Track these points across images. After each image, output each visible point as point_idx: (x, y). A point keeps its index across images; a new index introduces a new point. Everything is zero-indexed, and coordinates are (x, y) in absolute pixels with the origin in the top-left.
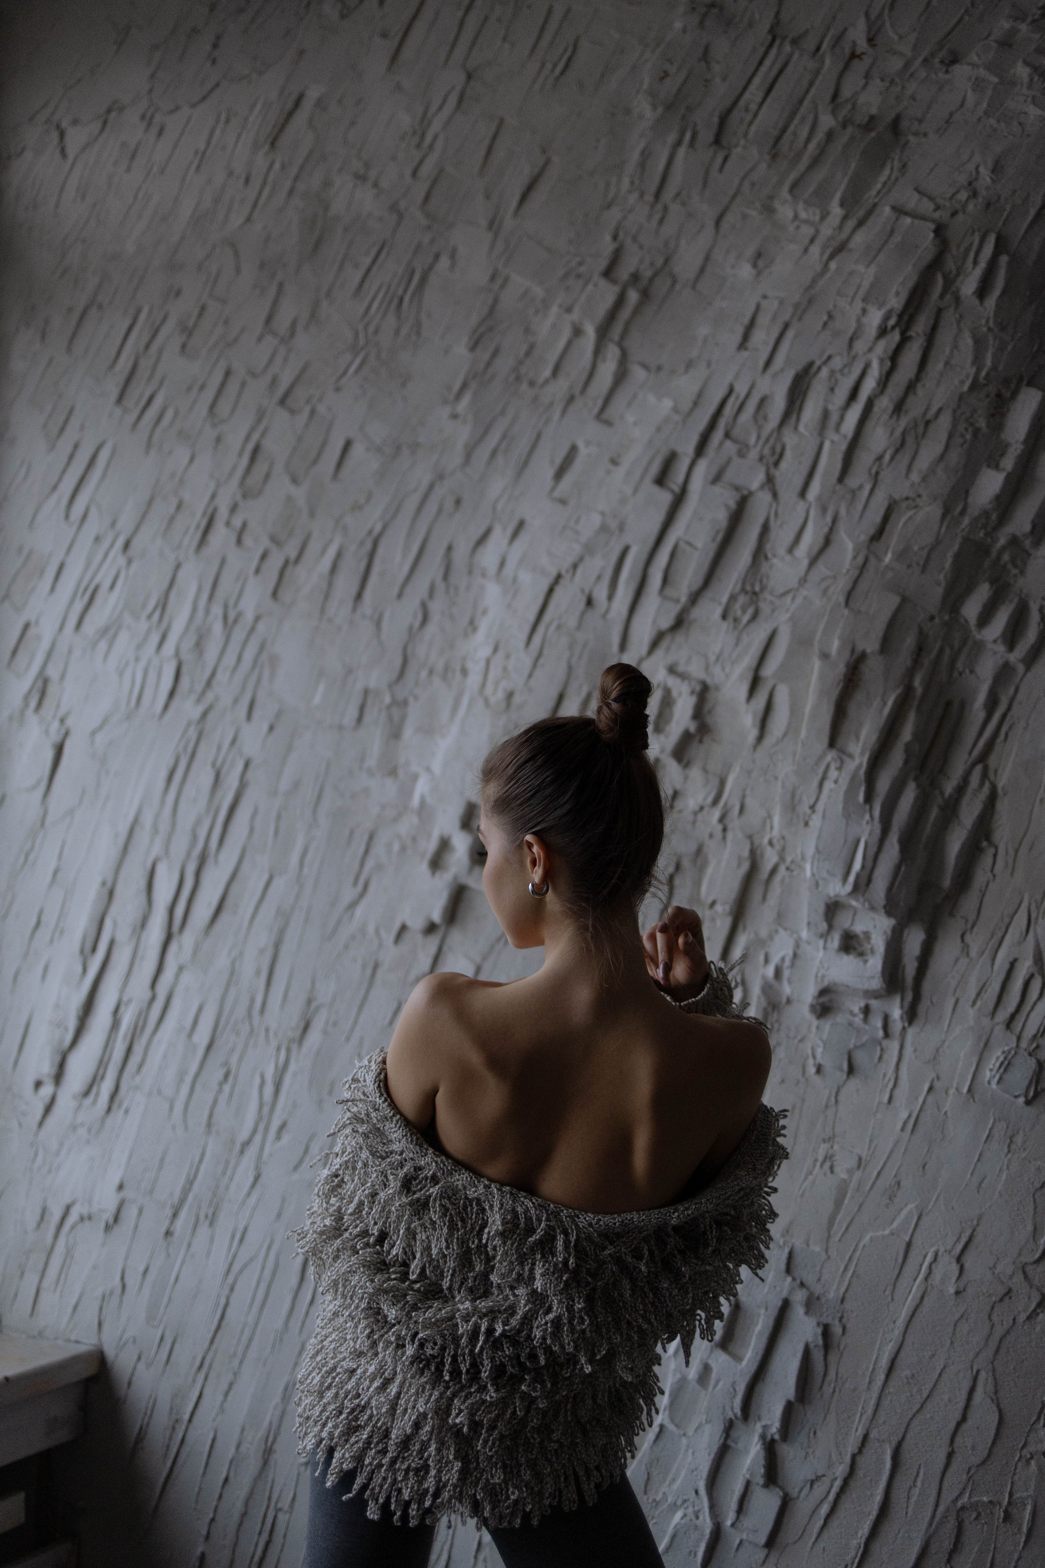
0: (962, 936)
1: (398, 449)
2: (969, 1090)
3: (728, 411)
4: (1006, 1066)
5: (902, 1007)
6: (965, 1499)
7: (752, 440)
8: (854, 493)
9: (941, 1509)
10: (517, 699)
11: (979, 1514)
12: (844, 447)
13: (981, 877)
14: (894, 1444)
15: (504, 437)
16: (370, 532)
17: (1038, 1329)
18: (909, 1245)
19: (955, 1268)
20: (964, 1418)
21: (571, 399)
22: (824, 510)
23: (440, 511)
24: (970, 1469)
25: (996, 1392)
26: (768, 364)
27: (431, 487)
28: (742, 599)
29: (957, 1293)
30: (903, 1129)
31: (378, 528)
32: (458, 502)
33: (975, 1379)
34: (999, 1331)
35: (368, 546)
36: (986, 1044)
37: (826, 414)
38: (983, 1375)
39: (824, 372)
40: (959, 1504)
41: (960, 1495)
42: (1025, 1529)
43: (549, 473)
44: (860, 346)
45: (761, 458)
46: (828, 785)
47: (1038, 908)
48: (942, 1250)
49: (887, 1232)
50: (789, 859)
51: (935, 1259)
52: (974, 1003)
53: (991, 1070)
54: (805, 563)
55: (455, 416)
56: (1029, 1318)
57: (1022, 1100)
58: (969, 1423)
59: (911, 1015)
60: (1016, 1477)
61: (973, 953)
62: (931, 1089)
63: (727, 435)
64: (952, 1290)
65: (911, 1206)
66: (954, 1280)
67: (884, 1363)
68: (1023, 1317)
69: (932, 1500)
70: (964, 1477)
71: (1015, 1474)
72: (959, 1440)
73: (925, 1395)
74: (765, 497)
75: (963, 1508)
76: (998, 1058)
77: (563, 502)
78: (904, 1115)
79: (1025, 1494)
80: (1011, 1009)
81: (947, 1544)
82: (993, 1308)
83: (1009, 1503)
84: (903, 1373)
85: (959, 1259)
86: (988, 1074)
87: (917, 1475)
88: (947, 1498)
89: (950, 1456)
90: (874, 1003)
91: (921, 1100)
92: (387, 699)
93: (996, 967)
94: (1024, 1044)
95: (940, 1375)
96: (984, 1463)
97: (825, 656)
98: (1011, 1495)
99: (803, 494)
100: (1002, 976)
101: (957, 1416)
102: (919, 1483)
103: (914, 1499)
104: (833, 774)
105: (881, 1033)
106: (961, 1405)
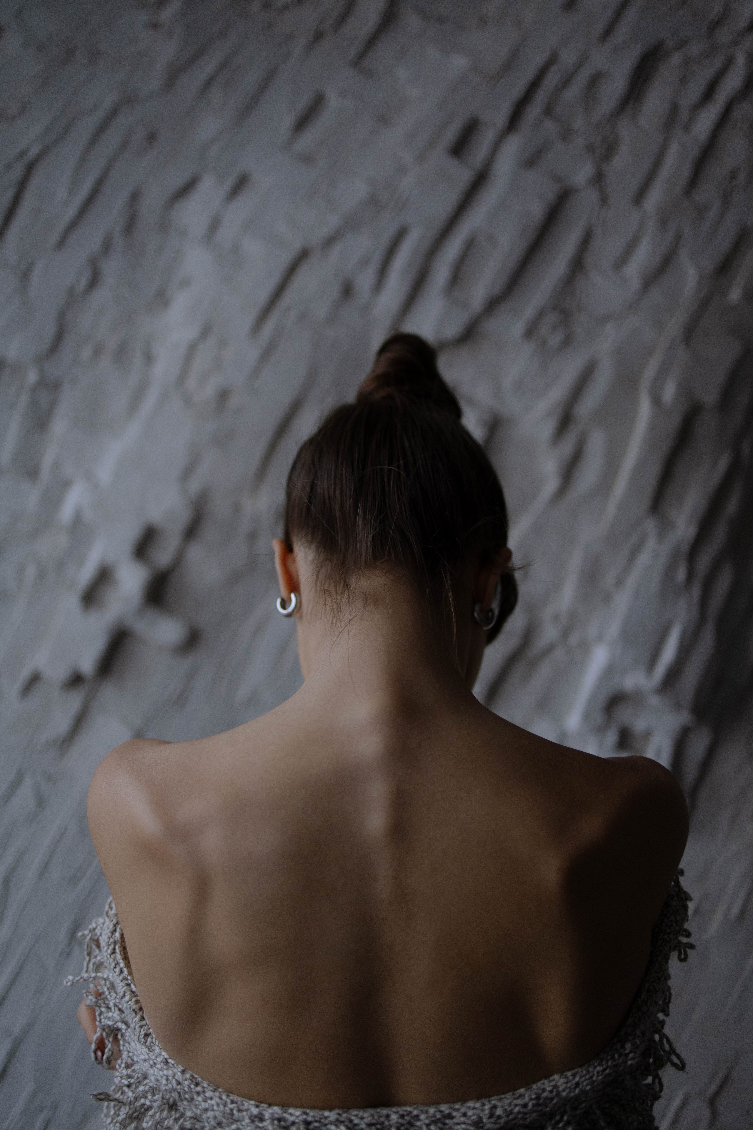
1: (71, 52)
3: (551, 81)
7: (578, 123)
8: (701, 211)
10: (234, 401)
12: (694, 152)
15: (224, 65)
16: (22, 154)
21: (318, 36)
22: (664, 222)
23: (124, 146)
26: (607, 33)
27: (114, 112)
28: (552, 318)
31: (34, 151)
32: (152, 138)
35: (18, 171)
37: (674, 110)
39: (676, 58)
43: (288, 121)
44: (724, 35)
45: (590, 148)
46: (644, 558)
50: (574, 639)
54: (635, 284)
55: (155, 26)
63: (548, 111)
74: (591, 196)
77: (307, 159)
92: (32, 377)
97: (657, 401)
99: (638, 198)
104: (651, 543)
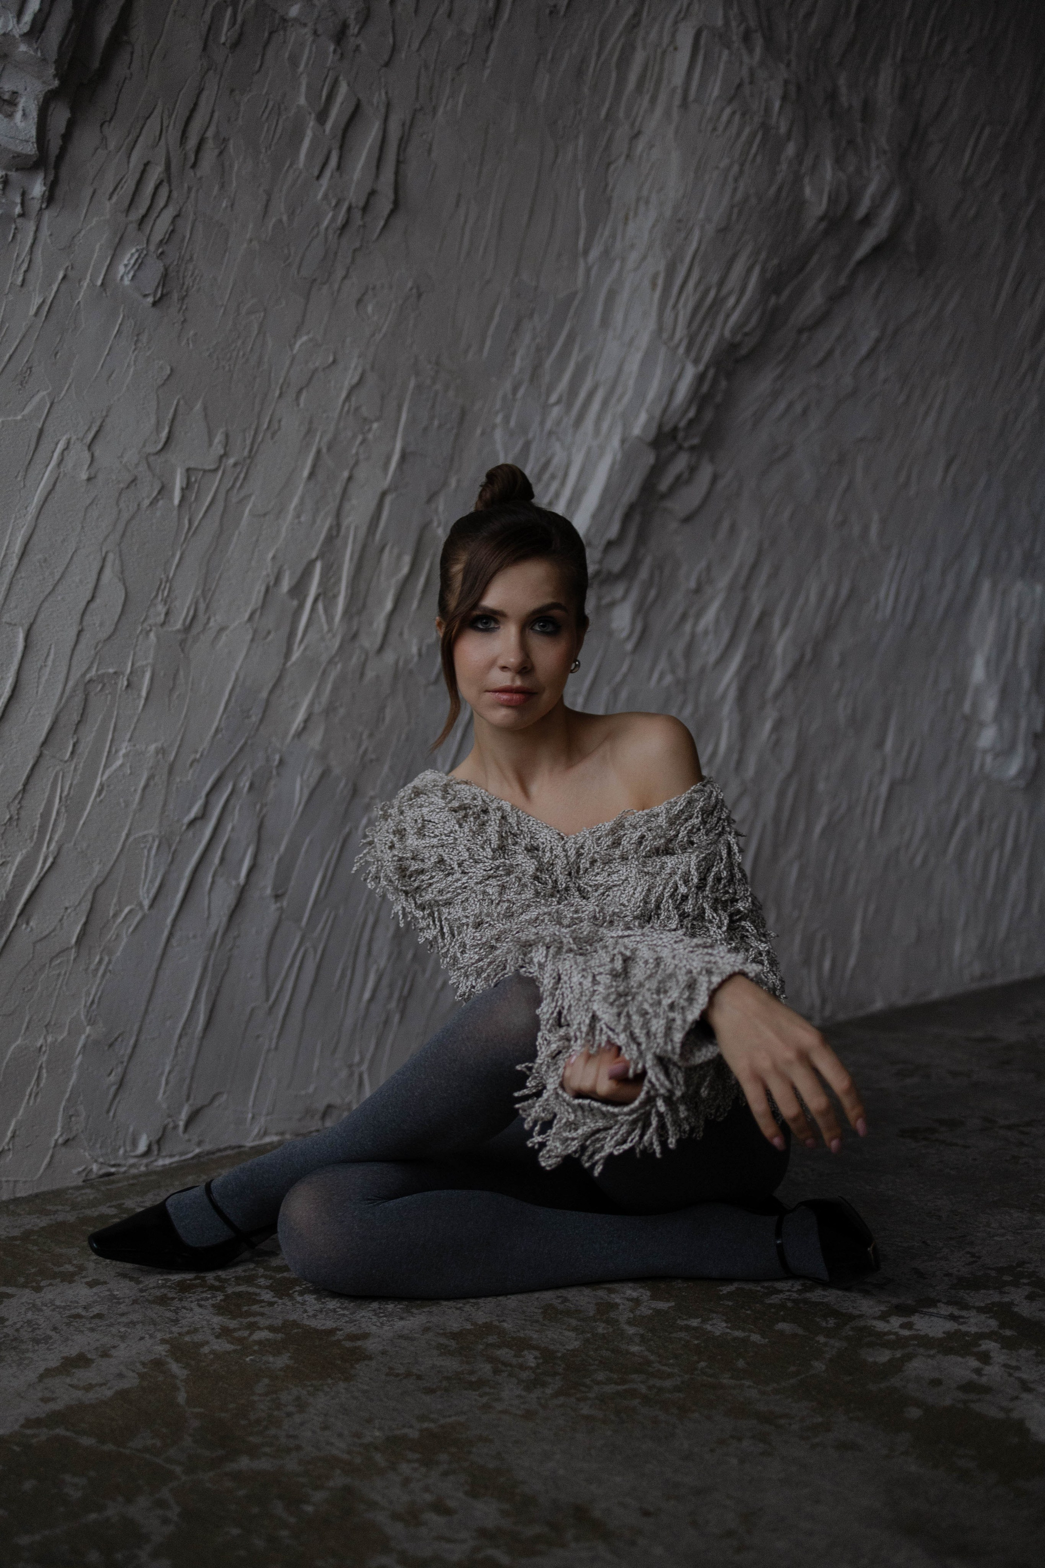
0: (102, 125)
2: (102, 284)
4: (140, 265)
5: (45, 184)
6: (93, 672)
9: (71, 684)
11: (104, 685)
13: (119, 70)
14: (26, 626)
17: (158, 514)
18: (41, 431)
19: (86, 455)
20: (93, 598)
24: (97, 644)
25: (122, 572)
29: (89, 479)
30: (36, 314)
33: (104, 559)
34: (126, 516)
36: (121, 238)
38: (111, 556)
40: (88, 677)
41: (89, 669)
42: (144, 693)
47: (170, 116)
48: (74, 438)
49: (19, 417)
51: (67, 448)
52: (110, 198)
53: (126, 266)
56: (151, 504)
57: (150, 300)
58: (98, 601)
59: (50, 198)
60: (138, 648)
61: (112, 145)
62: (64, 277)
64: (84, 476)
65: (43, 393)
66: (86, 467)
67: (17, 548)
68: (147, 502)
69: (62, 677)
70: (93, 652)
71: (136, 646)
72: (86, 618)
73: (57, 577)
75: (90, 681)
76: (132, 255)
78: (37, 301)
79: (144, 663)
80: (142, 211)
81: (76, 717)
82: (120, 494)
83: (131, 673)
84: (35, 557)
85: (90, 447)
86: (122, 270)
87: (48, 655)
88: (76, 675)
89: (80, 633)
90: (14, 175)
91: (55, 287)
93: (132, 165)
94: (152, 248)
95: (72, 557)
96: (109, 638)
98: (133, 665)
100: (137, 175)
101: (88, 596)
102: (50, 663)
103: (43, 680)
105: (18, 210)
106: (91, 586)
